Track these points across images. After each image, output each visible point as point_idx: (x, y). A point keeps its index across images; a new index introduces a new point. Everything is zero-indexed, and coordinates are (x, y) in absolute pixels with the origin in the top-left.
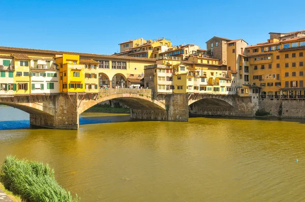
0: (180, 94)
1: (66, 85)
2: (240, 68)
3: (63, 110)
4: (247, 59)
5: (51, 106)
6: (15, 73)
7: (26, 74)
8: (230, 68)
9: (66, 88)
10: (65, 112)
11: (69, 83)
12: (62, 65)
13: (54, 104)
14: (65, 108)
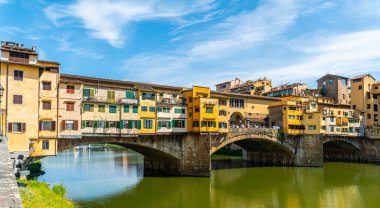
0: (312, 135)
1: (198, 122)
2: (369, 106)
3: (192, 152)
4: (375, 96)
5: (177, 147)
6: (140, 108)
7: (152, 109)
8: (354, 107)
9: (198, 126)
10: (194, 155)
11: (201, 120)
12: (191, 99)
13: (181, 146)
14: (194, 150)
